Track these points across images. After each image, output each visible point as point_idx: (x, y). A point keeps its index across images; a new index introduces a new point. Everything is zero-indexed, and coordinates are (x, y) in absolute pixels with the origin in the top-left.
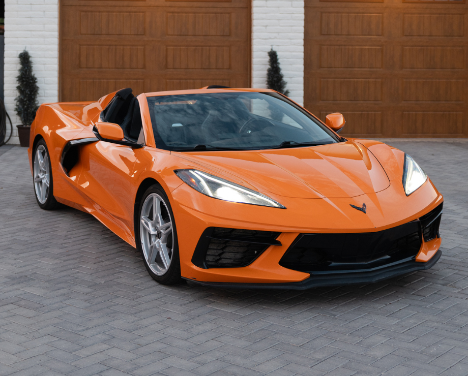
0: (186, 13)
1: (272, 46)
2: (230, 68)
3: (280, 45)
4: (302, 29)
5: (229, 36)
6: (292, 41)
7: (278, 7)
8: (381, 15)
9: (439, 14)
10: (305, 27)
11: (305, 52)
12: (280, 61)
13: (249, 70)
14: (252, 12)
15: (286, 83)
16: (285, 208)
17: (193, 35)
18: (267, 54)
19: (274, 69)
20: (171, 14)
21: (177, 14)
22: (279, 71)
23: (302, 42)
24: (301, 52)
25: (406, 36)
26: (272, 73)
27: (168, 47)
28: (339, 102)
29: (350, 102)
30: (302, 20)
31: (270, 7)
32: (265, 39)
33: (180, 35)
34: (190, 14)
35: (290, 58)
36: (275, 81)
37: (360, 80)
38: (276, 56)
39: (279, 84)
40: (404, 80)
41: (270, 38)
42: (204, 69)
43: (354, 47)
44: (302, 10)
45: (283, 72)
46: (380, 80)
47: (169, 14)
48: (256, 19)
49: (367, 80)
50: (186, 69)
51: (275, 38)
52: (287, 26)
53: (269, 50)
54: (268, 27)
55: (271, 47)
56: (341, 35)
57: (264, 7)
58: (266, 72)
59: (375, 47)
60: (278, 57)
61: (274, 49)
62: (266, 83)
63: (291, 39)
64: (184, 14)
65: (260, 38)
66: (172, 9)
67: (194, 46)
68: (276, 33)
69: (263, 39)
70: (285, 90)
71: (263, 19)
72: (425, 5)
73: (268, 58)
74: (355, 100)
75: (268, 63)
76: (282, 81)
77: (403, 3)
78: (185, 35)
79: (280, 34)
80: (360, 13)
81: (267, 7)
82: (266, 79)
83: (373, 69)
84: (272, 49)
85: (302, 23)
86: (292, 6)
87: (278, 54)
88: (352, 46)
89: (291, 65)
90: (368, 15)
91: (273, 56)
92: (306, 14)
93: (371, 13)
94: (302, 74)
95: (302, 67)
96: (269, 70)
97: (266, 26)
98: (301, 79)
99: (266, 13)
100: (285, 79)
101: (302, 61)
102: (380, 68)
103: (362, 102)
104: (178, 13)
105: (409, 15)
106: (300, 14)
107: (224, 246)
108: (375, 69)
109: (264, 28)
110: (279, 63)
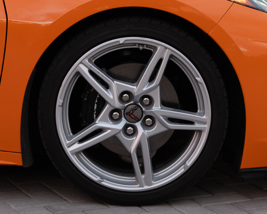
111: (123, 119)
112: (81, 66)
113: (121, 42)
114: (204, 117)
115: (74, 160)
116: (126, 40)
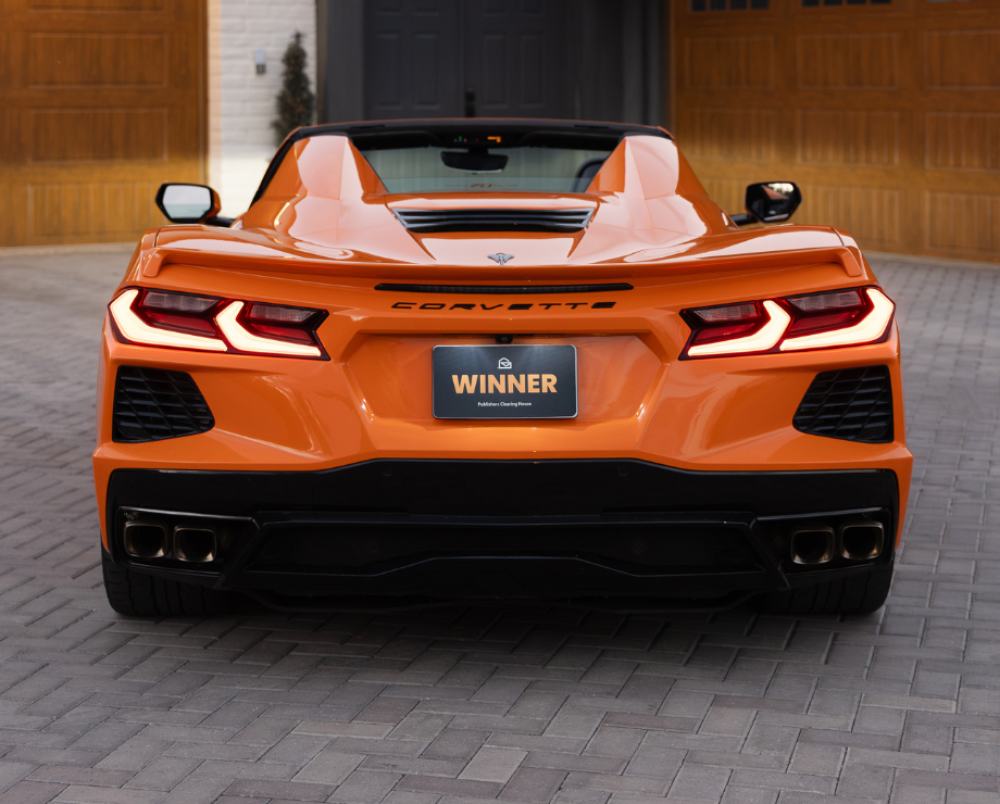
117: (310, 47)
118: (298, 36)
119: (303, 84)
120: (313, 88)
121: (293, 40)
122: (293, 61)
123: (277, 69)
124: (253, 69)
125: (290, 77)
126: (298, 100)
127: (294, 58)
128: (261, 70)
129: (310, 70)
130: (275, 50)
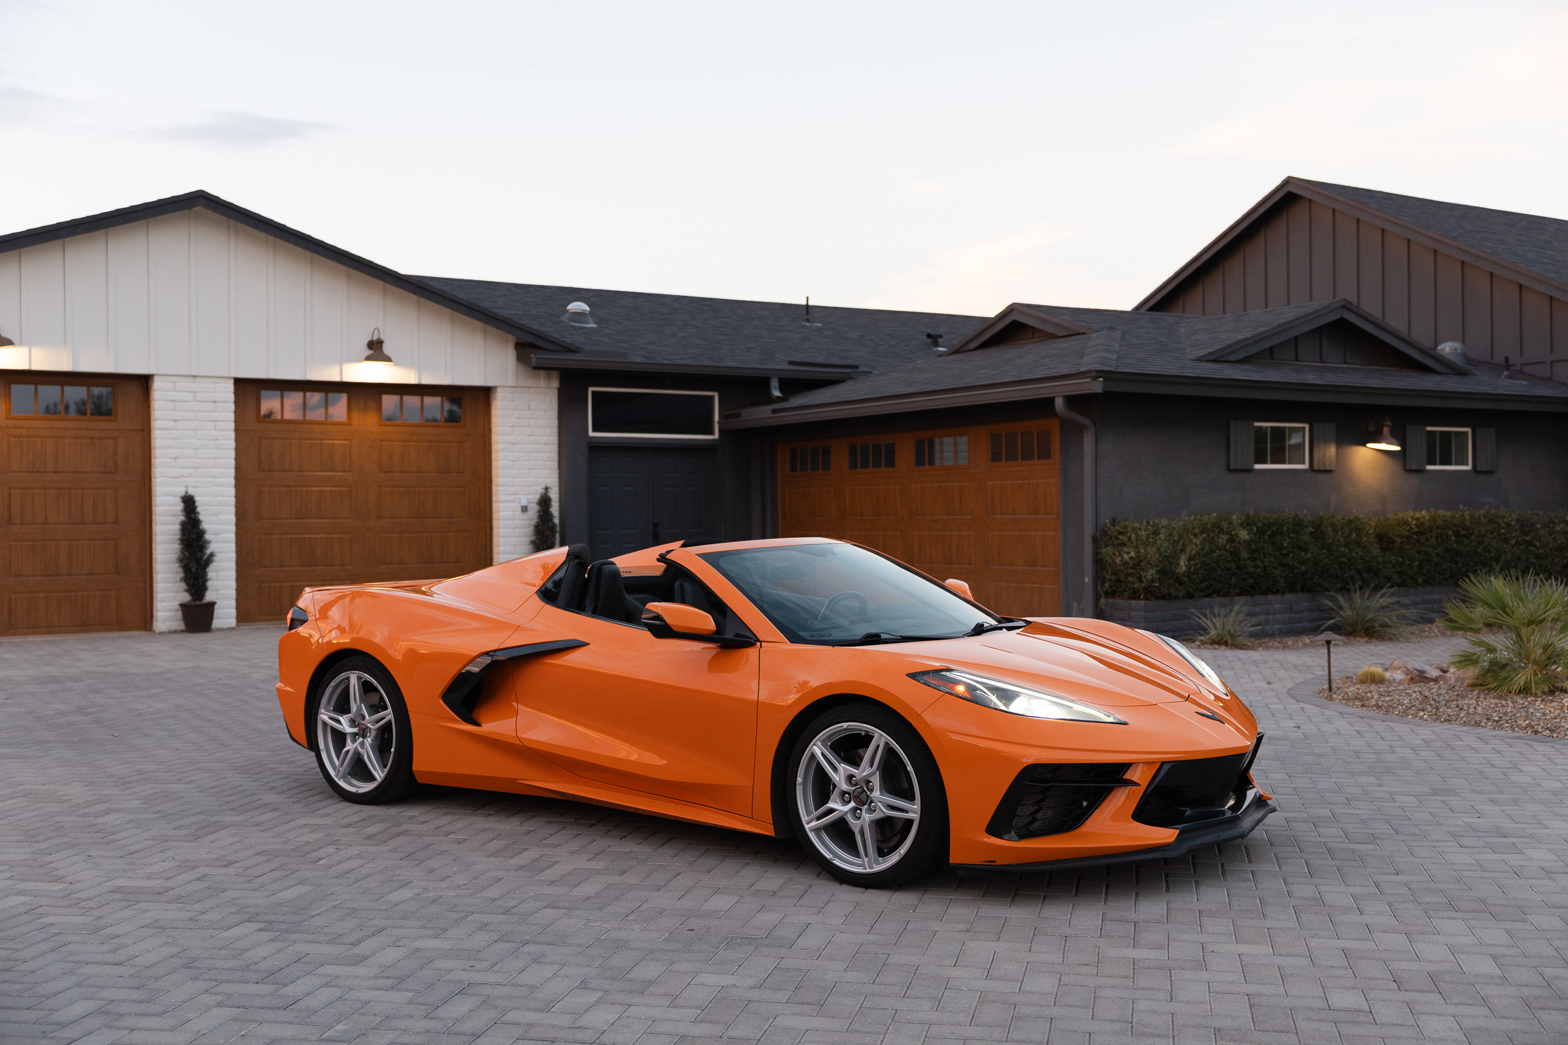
0: (42, 437)
1: (187, 487)
2: (116, 521)
3: (198, 487)
4: (232, 463)
5: (115, 472)
6: (218, 480)
7: (195, 430)
8: (348, 442)
9: (431, 442)
10: (236, 459)
11: (237, 496)
12: (199, 509)
13: (148, 525)
14: (152, 437)
15: (209, 542)
16: (1126, 724)
17: (53, 472)
18: (179, 500)
19: (191, 522)
20: (16, 439)
21: (26, 439)
22: (200, 525)
23: (232, 481)
24: (231, 496)
25: (385, 472)
26: (189, 527)
27: (12, 491)
28: (288, 569)
29: (305, 568)
30: (231, 449)
31: (182, 430)
32: (175, 477)
33: (33, 472)
34: (49, 440)
35: (213, 506)
36: (193, 538)
37: (320, 536)
38: (194, 502)
39: (200, 543)
40: (383, 535)
41: (183, 476)
42: (74, 524)
43: (309, 489)
44: (232, 434)
45: (205, 526)
46: (349, 536)
47: (12, 439)
48: (161, 448)
49: (329, 536)
50: (43, 524)
51: (191, 476)
52: (208, 458)
53: (183, 494)
54: (178, 460)
55: (185, 489)
56: (290, 471)
57: (172, 429)
58: (177, 527)
59: (340, 489)
60: (197, 504)
61: (191, 492)
62: (178, 542)
63: (215, 477)
64: (39, 440)
65: (166, 476)
66: (18, 432)
67: (55, 489)
68: (192, 468)
69: (171, 477)
70: (208, 552)
71: (171, 447)
72: (410, 429)
73: (180, 506)
74: (312, 566)
75: (182, 513)
76: (203, 539)
77: (380, 425)
78: (41, 472)
79: (198, 470)
80: (317, 439)
81: (177, 429)
82: (179, 537)
83: (336, 521)
84: (187, 492)
85: (232, 453)
86: (216, 429)
87: (197, 499)
88: (307, 487)
89: (216, 515)
90: (330, 442)
91: (189, 503)
92: (237, 440)
93: (333, 440)
94: (233, 528)
95: (232, 518)
96: (183, 524)
97: (176, 458)
98: (232, 536)
99: (175, 439)
100: (207, 537)
101: (232, 510)
102: (347, 519)
103: (322, 568)
104: (28, 437)
105: (389, 443)
106: (229, 440)
107: (1040, 797)
108: (341, 520)
109: (173, 460)
110: (198, 513)
111: (852, 802)
112: (815, 747)
113: (845, 727)
114: (915, 807)
115: (812, 837)
116: (848, 726)
117: (554, 495)
118: (546, 489)
119: (549, 518)
120: (556, 521)
121: (543, 491)
122: (543, 504)
123: (534, 509)
124: (519, 509)
125: (542, 513)
126: (546, 527)
127: (544, 502)
128: (524, 509)
129: (555, 509)
130: (531, 497)
